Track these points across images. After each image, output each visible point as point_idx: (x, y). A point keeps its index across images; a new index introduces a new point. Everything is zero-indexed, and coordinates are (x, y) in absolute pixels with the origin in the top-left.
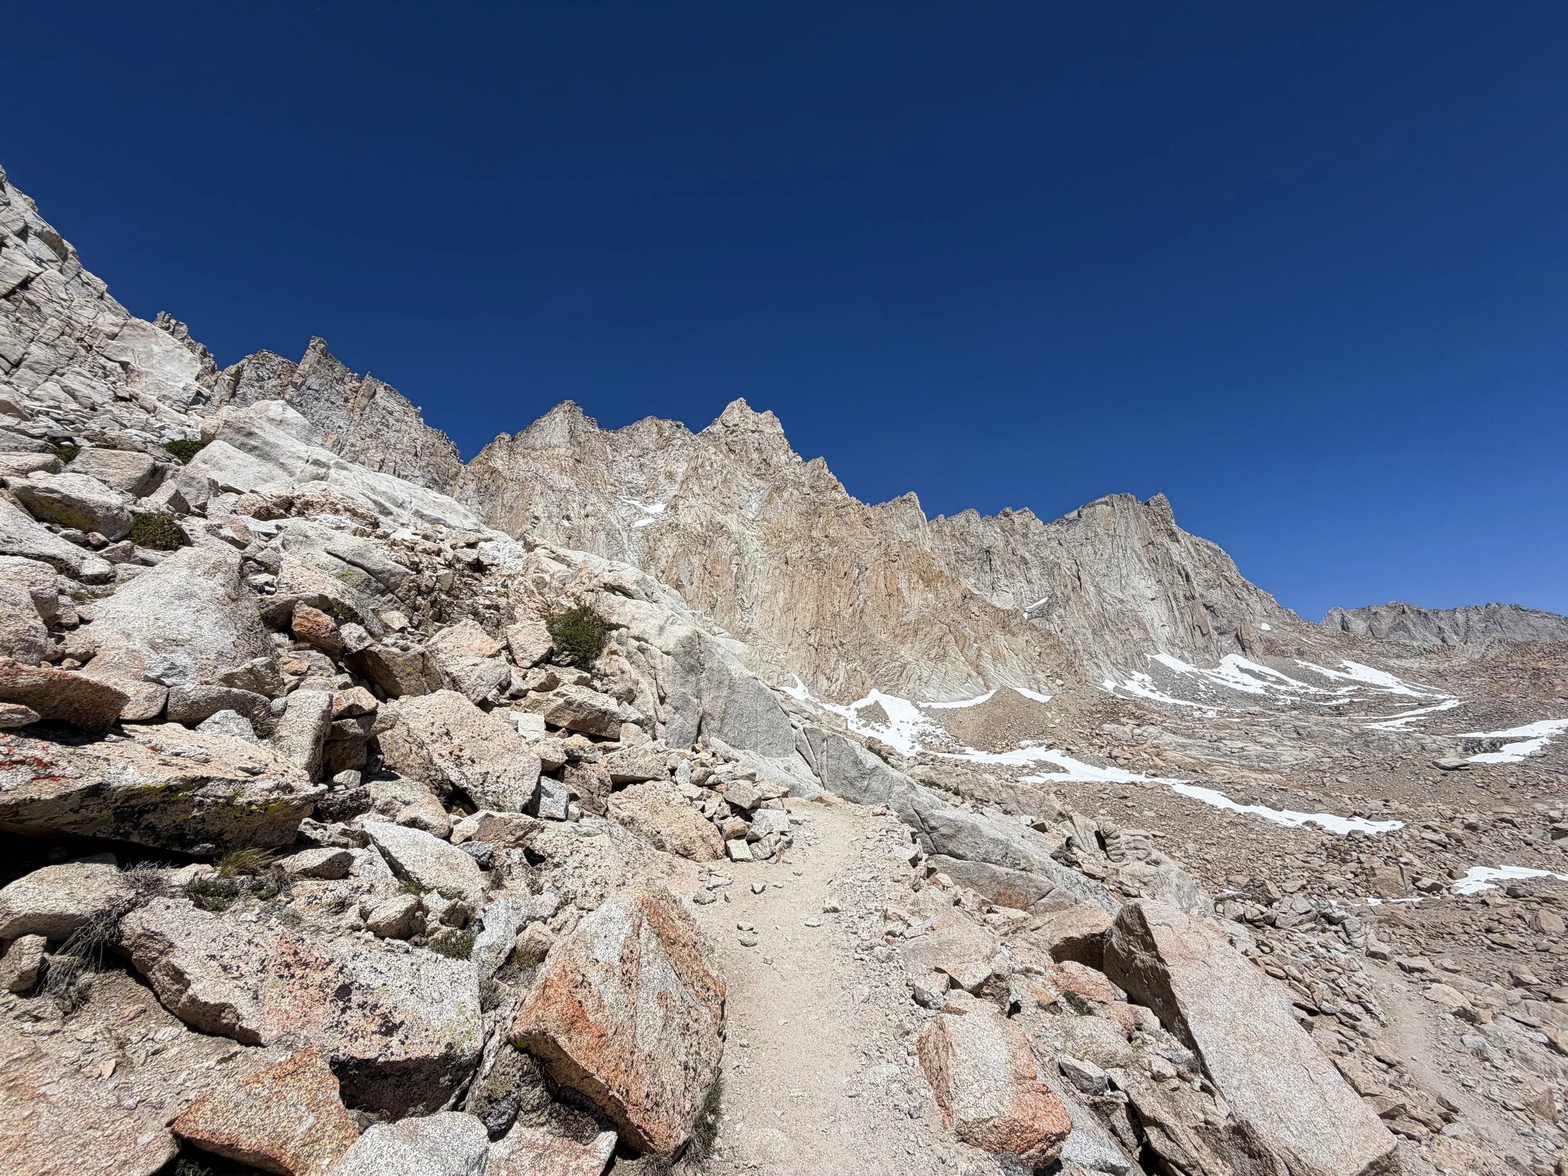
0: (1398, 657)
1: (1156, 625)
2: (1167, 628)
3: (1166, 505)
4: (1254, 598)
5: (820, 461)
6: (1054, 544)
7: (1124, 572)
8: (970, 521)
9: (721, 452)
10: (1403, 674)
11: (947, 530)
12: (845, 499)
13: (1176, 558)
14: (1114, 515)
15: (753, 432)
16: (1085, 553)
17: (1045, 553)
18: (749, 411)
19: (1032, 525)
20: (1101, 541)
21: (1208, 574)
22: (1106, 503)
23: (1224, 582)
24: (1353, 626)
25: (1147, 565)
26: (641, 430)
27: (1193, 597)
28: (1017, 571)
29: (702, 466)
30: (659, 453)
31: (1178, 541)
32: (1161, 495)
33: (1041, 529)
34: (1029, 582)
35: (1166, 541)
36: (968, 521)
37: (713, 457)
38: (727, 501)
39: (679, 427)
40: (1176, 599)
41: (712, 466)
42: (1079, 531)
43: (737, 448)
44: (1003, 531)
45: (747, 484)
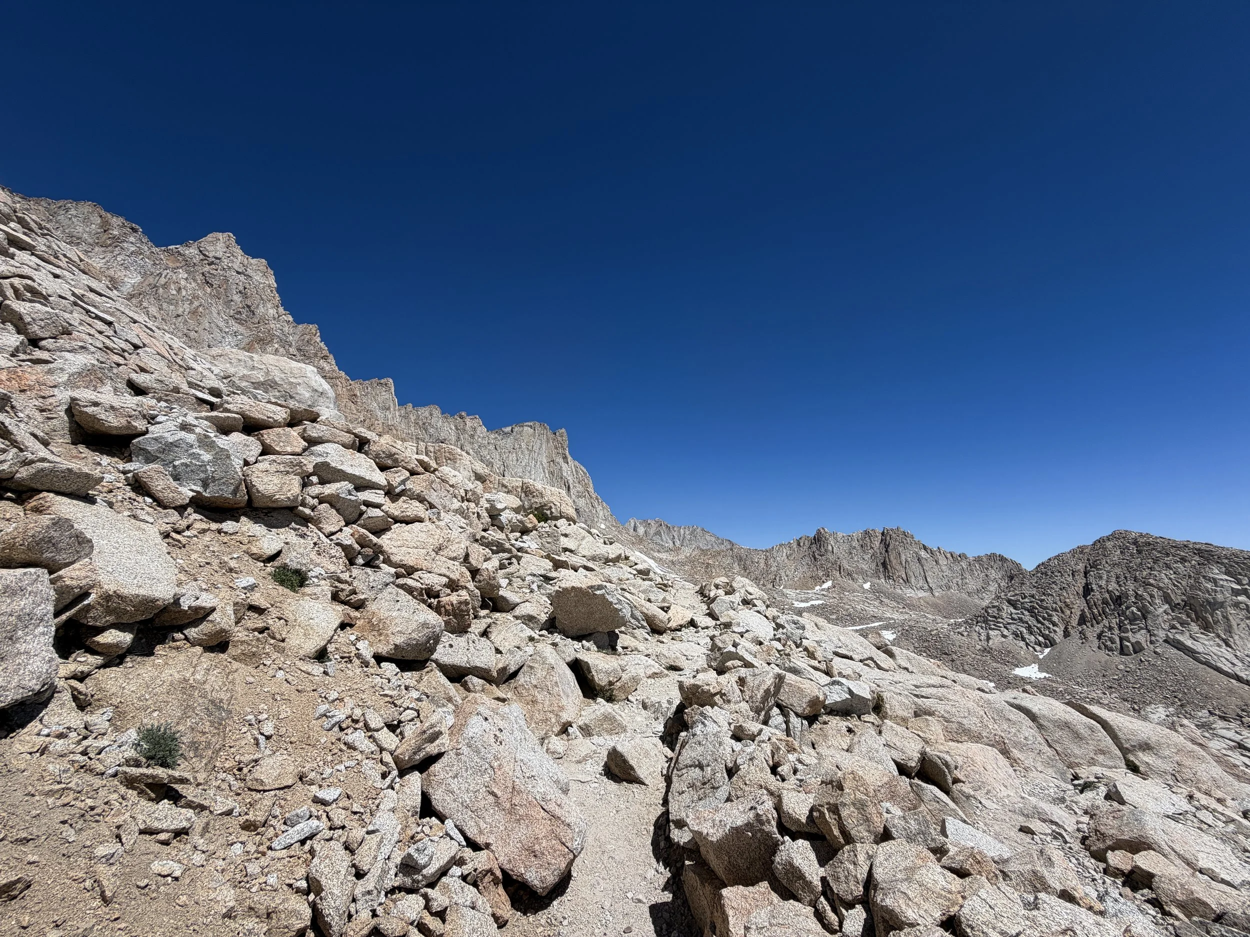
0: (659, 551)
3: (565, 438)
4: (601, 508)
5: (313, 328)
6: (491, 447)
8: (433, 415)
9: (195, 280)
10: (659, 561)
11: (413, 418)
12: (333, 371)
13: (565, 474)
14: (534, 436)
15: (238, 273)
16: (511, 458)
18: (238, 251)
19: (479, 430)
20: (522, 452)
21: (580, 488)
22: (531, 427)
23: (587, 495)
24: (638, 530)
25: (547, 475)
26: (73, 212)
29: (165, 286)
30: (97, 249)
31: (567, 463)
32: (563, 430)
33: (485, 434)
35: (561, 461)
36: (431, 415)
37: (183, 282)
38: (192, 334)
39: (132, 229)
41: (179, 290)
42: (509, 442)
43: (216, 283)
44: (457, 429)
45: (222, 324)
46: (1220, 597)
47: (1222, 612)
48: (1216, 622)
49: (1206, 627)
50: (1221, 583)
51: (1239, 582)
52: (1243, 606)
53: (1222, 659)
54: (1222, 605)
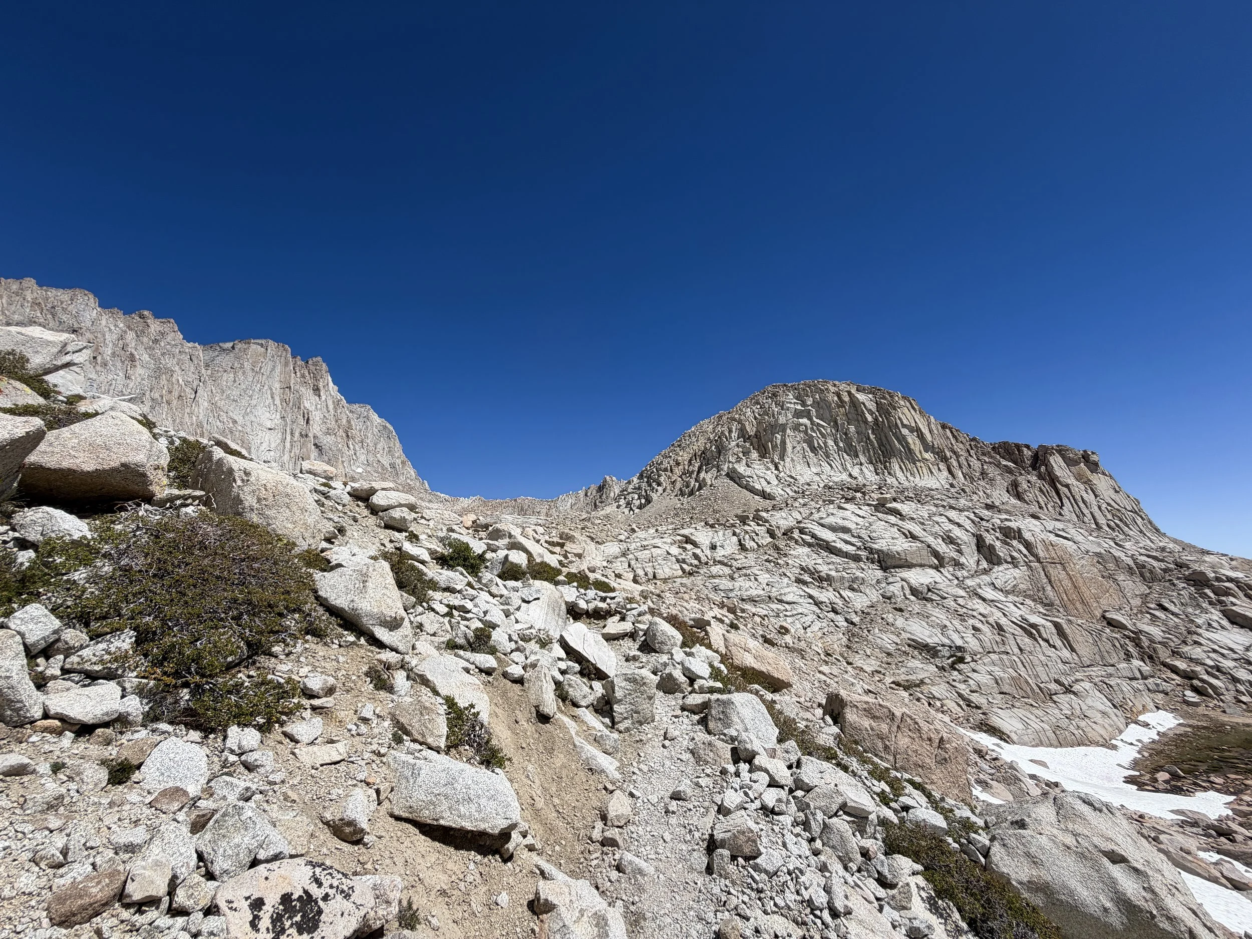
1: (262, 448)
2: (272, 453)
3: (325, 368)
6: (184, 357)
7: (254, 402)
14: (265, 357)
16: (225, 378)
17: (169, 362)
19: (170, 335)
22: (262, 345)
23: (341, 433)
25: (278, 402)
27: (307, 436)
28: (119, 364)
31: (319, 396)
32: (319, 359)
33: (178, 342)
34: (128, 377)
36: (73, 300)
40: (292, 434)
44: (127, 327)
46: (782, 420)
47: (782, 436)
48: (774, 447)
49: (764, 453)
50: (788, 405)
51: (804, 404)
52: (802, 428)
53: (762, 480)
54: (783, 428)
